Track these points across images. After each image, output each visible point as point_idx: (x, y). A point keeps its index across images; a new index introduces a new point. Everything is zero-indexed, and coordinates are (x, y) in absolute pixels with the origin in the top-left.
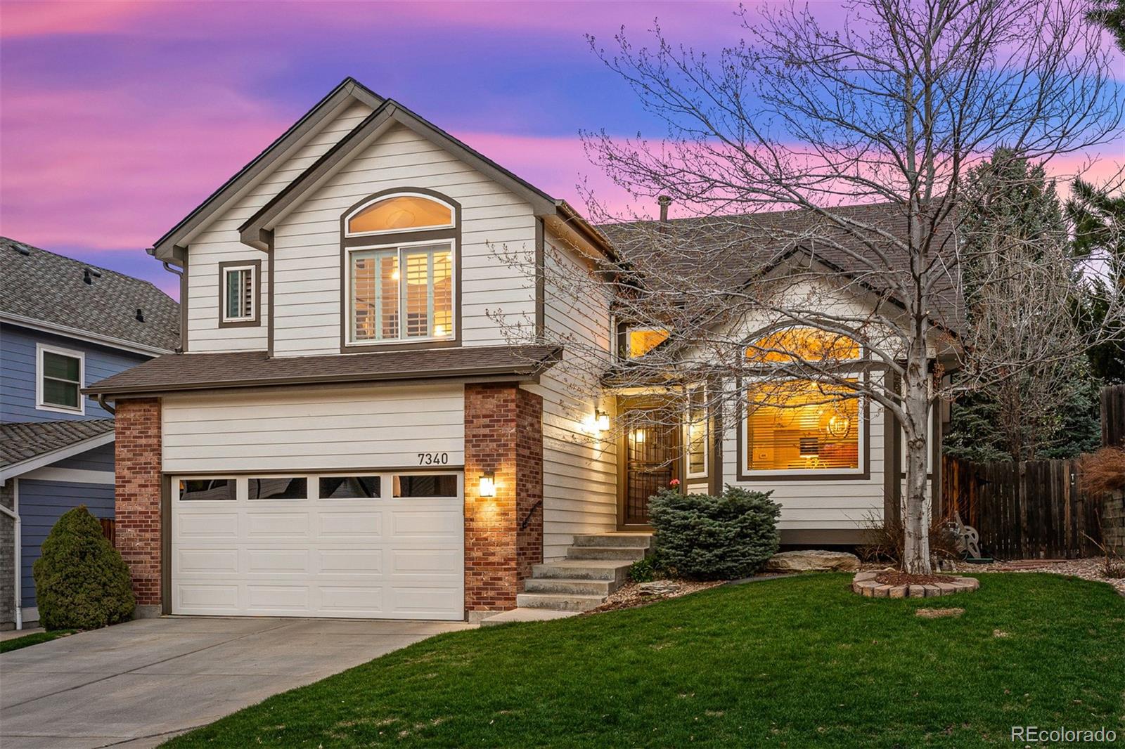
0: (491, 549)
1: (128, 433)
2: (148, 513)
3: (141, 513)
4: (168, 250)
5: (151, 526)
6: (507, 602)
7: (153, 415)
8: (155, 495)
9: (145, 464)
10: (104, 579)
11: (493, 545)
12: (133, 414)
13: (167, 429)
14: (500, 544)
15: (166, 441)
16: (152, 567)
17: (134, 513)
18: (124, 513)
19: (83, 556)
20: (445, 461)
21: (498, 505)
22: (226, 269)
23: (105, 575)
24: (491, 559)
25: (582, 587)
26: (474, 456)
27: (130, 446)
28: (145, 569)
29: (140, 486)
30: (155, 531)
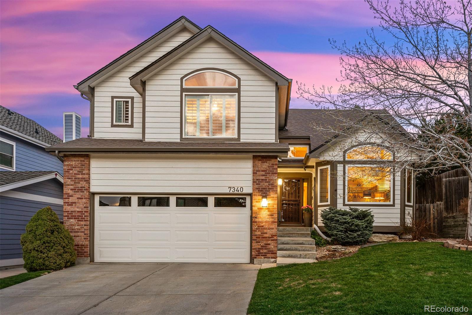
0: (265, 231)
1: (71, 172)
2: (83, 212)
3: (78, 212)
4: (85, 87)
5: (84, 218)
6: (272, 255)
7: (86, 163)
8: (87, 203)
9: (81, 187)
10: (64, 244)
11: (266, 229)
12: (74, 162)
13: (92, 171)
14: (269, 229)
15: (92, 176)
16: (85, 239)
17: (75, 211)
18: (69, 212)
19: (52, 232)
20: (242, 191)
21: (269, 211)
22: (115, 100)
23: (64, 242)
24: (265, 235)
25: (304, 248)
26: (257, 189)
27: (72, 178)
28: (81, 240)
29: (78, 198)
30: (87, 221)
